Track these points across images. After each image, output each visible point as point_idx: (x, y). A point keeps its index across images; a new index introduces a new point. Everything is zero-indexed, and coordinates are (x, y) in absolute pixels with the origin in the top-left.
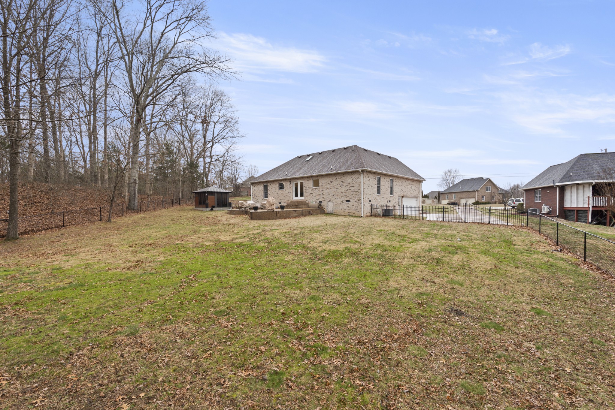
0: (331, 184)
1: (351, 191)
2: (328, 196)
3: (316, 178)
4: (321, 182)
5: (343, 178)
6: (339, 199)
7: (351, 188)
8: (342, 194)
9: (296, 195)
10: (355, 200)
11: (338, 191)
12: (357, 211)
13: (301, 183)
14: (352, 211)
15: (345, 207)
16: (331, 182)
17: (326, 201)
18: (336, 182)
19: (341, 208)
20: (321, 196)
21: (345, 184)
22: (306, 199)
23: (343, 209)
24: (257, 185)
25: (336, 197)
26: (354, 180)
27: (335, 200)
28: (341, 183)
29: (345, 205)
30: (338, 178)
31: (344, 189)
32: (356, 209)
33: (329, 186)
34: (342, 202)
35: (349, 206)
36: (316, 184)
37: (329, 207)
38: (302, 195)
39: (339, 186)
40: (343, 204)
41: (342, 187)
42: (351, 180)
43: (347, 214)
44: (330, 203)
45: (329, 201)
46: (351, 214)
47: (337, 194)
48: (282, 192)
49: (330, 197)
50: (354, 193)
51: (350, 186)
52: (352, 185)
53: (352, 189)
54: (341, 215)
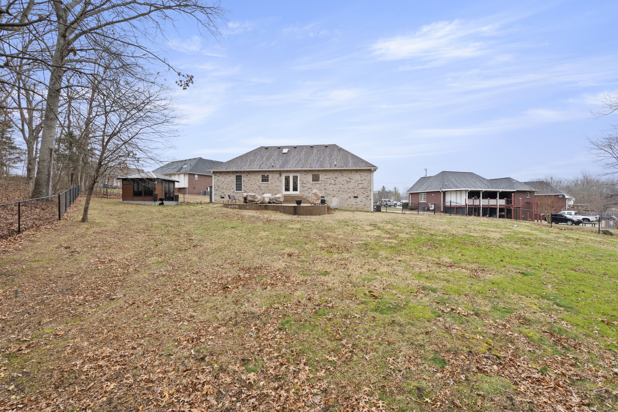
0: (335, 179)
1: (359, 187)
2: (332, 192)
3: (317, 173)
4: (322, 177)
5: (350, 175)
6: (345, 195)
7: (359, 185)
8: (349, 190)
9: (287, 189)
10: (364, 196)
11: (344, 187)
12: (366, 206)
13: (293, 176)
14: (360, 206)
15: (353, 203)
16: (336, 178)
17: (330, 197)
18: (342, 179)
19: (348, 204)
20: (324, 191)
21: (353, 181)
22: (303, 193)
23: (350, 205)
24: (223, 174)
25: (342, 193)
26: (363, 177)
27: (341, 196)
28: (348, 180)
29: (353, 200)
30: (344, 174)
31: (351, 185)
32: (365, 205)
33: (333, 182)
34: (350, 197)
35: (358, 202)
36: (316, 178)
37: (333, 202)
38: (295, 189)
39: (346, 182)
40: (350, 200)
41: (349, 183)
42: (360, 177)
43: (355, 209)
44: (334, 198)
45: (334, 196)
46: (359, 209)
47: (343, 190)
48: (266, 185)
49: (335, 193)
50: (363, 190)
51: (358, 183)
52: (360, 182)
53: (361, 186)
54: (348, 210)
